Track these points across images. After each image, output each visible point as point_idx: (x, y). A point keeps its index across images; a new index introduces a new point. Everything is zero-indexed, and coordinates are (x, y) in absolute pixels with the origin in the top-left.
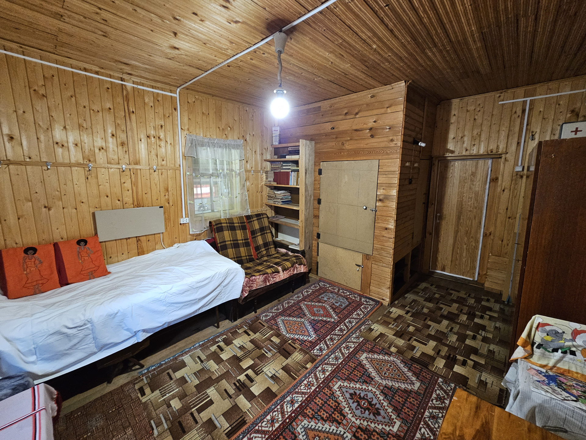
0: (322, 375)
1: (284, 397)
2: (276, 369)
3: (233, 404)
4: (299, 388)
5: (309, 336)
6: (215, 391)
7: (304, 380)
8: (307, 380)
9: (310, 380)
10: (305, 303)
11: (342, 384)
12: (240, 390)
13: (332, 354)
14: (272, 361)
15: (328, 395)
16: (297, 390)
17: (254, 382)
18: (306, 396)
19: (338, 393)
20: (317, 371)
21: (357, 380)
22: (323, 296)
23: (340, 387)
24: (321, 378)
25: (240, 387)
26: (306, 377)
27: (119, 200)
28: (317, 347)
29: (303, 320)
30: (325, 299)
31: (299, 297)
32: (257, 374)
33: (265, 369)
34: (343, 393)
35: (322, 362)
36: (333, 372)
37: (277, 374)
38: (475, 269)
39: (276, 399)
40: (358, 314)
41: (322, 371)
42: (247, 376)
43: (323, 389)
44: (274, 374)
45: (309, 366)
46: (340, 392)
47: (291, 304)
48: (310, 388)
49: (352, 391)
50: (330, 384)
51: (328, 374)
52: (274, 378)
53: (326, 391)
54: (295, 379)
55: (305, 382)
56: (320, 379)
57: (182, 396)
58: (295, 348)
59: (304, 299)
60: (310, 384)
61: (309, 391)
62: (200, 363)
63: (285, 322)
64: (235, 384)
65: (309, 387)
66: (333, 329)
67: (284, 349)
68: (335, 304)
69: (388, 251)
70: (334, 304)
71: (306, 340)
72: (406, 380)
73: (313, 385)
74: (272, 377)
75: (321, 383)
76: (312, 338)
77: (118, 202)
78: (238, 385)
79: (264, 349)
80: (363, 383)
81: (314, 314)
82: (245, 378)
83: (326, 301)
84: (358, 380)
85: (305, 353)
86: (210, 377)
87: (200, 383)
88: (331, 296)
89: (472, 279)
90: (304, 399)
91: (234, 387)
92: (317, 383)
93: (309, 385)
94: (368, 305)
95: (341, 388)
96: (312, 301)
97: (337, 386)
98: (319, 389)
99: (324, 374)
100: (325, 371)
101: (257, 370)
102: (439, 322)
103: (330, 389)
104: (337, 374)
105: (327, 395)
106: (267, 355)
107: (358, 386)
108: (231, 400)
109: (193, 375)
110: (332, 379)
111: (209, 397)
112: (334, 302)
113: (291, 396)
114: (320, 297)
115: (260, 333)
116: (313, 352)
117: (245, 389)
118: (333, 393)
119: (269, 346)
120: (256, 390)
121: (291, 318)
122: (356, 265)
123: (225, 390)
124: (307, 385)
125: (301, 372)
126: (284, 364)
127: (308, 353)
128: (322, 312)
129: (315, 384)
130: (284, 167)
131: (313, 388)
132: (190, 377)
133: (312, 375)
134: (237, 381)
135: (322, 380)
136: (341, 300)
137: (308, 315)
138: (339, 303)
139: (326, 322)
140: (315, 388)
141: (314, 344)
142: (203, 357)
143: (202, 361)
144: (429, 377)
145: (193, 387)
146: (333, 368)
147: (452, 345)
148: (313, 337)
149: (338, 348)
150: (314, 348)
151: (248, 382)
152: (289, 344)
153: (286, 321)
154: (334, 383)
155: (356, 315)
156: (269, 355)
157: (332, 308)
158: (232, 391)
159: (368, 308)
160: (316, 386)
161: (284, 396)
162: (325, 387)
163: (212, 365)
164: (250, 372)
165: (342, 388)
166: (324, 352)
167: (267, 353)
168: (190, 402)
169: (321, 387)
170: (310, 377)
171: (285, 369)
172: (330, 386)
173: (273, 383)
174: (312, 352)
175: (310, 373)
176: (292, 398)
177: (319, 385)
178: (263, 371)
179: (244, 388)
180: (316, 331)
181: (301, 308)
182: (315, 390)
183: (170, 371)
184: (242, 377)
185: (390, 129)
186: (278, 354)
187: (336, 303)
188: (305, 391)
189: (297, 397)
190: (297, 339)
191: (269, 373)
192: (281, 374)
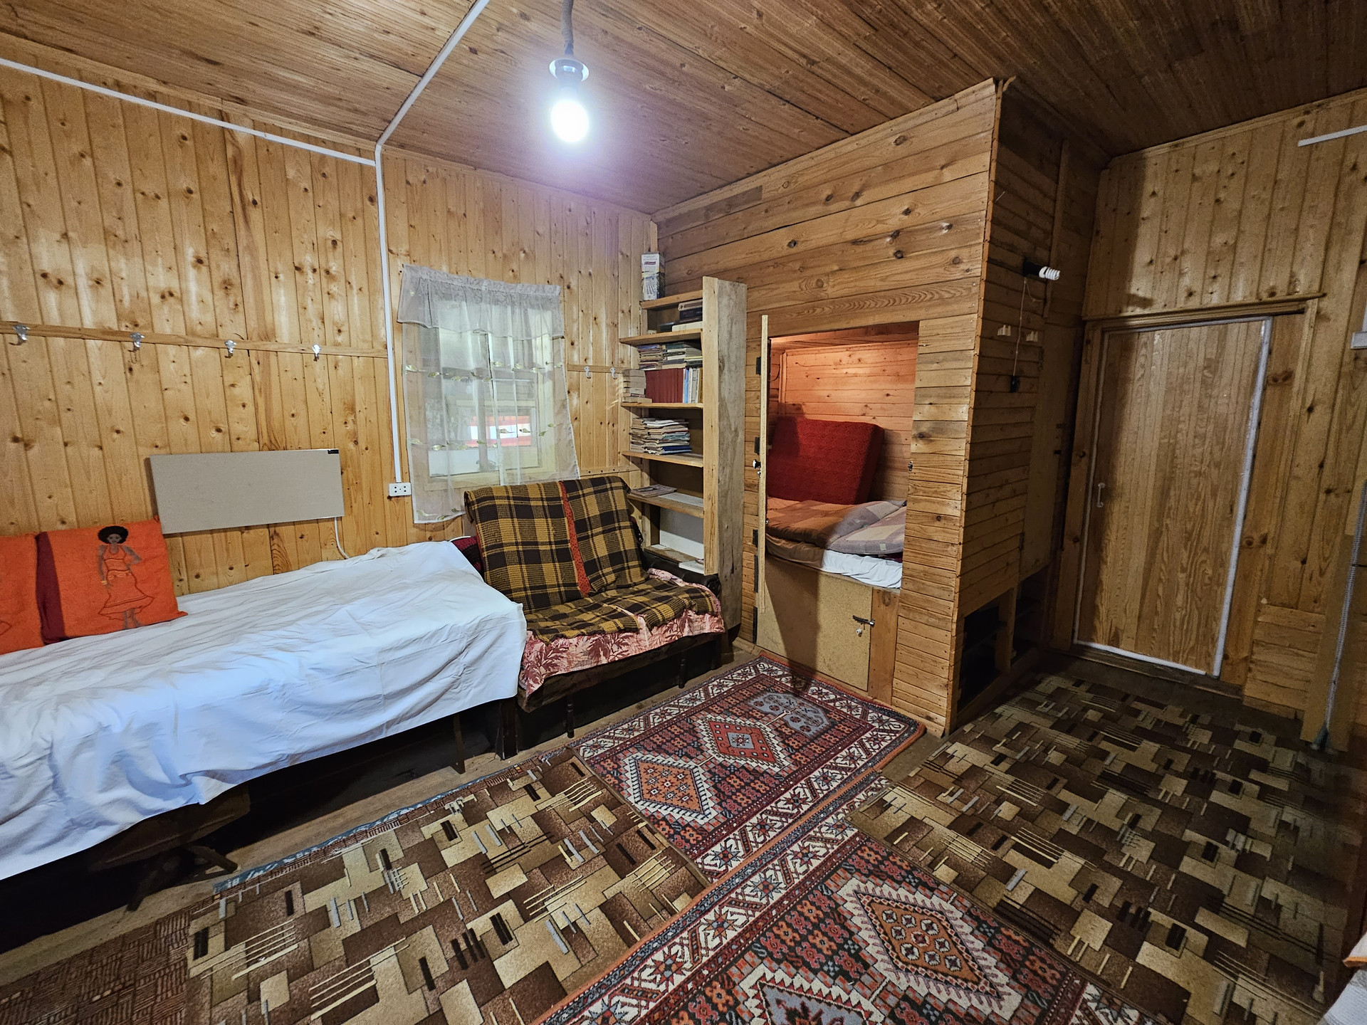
0: (714, 937)
1: (585, 1002)
2: (585, 907)
3: (434, 1008)
4: (636, 975)
5: (701, 811)
6: (394, 959)
7: (656, 949)
8: (666, 949)
9: (674, 951)
10: (709, 716)
11: (769, 976)
12: (464, 966)
13: (754, 874)
14: (580, 881)
15: (720, 1007)
16: (628, 981)
17: (513, 943)
18: (652, 1005)
19: (752, 1004)
20: (700, 924)
21: (817, 966)
22: (760, 699)
23: (761, 984)
24: (707, 949)
25: (468, 956)
26: (664, 940)
27: (219, 430)
28: (717, 848)
29: (692, 764)
30: (766, 708)
31: (694, 699)
32: (526, 918)
33: (552, 906)
34: (768, 1005)
35: (724, 897)
36: (749, 929)
37: (582, 924)
38: (1214, 641)
39: (556, 1008)
40: (852, 757)
41: (715, 925)
42: (497, 920)
43: (709, 984)
44: (574, 924)
45: (680, 904)
46: (757, 1002)
47: (669, 718)
48: (669, 979)
49: (794, 1003)
50: (734, 970)
51: (731, 934)
52: (572, 934)
53: (715, 992)
54: (629, 941)
55: (659, 956)
56: (704, 952)
57: (299, 970)
58: (653, 847)
59: (706, 707)
60: (672, 965)
61: (662, 988)
62: (382, 869)
63: (643, 766)
64: (455, 943)
65: (668, 974)
66: (773, 796)
67: (619, 846)
68: (791, 724)
69: (946, 580)
70: (786, 724)
71: (688, 825)
72: (975, 980)
73: (679, 971)
74: (565, 932)
75: (707, 965)
76: (706, 820)
77: (214, 434)
78: (463, 946)
79: (566, 841)
80: (834, 978)
81: (725, 750)
82: (490, 926)
83: (766, 714)
84: (822, 965)
85: (677, 862)
86: (395, 917)
87: (363, 930)
88: (784, 701)
89: (1202, 672)
90: (644, 1012)
91: (451, 954)
92: (694, 962)
93: (668, 968)
94: (884, 731)
95: (762, 986)
96: (727, 712)
97: (752, 979)
98: (696, 984)
99: (720, 936)
100: (726, 925)
101: (529, 903)
102: (1096, 796)
103: (730, 986)
104: (758, 940)
105: (715, 1007)
106: (568, 860)
107: (817, 985)
108: (430, 996)
109: (352, 903)
110: (742, 955)
111: (371, 978)
112: (787, 718)
113: (606, 998)
114: (752, 703)
115: (566, 794)
116: (702, 863)
117: (481, 962)
118: (737, 1003)
119: (581, 833)
120: (510, 969)
121: (660, 758)
122: (854, 617)
123: (423, 962)
124: (662, 968)
125: (653, 922)
126: (610, 894)
127: (684, 864)
128: (749, 745)
129: (688, 965)
130: (670, 358)
131: (679, 979)
132: (341, 909)
133: (685, 935)
134: (464, 936)
135: (711, 953)
136: (810, 714)
137: (710, 752)
138: (803, 720)
139: (756, 774)
140: (683, 978)
141: (708, 838)
142: (396, 854)
143: (388, 866)
144: (1053, 977)
145: (339, 942)
146: (752, 919)
147: (1135, 873)
148: (711, 817)
149: (776, 856)
150: (706, 850)
151: (493, 942)
152: (639, 832)
153: (646, 765)
154: (746, 969)
155: (845, 758)
156: (574, 861)
157: (781, 734)
158: (439, 967)
159: (883, 740)
160: (688, 974)
161: (586, 998)
162: (716, 978)
163: (413, 880)
164: (508, 910)
165: (765, 989)
166: (735, 864)
167: (570, 854)
168: (315, 991)
169: (704, 978)
170: (677, 940)
171: (611, 909)
172: (729, 978)
173: (565, 950)
174: (699, 860)
175: (679, 928)
176: (609, 1006)
177: (699, 971)
178: (546, 909)
179: (475, 960)
180: (721, 797)
181: (693, 731)
182: (682, 986)
183: (296, 888)
184: (481, 925)
185: (949, 227)
186: (601, 861)
187: (794, 720)
188: (652, 986)
189: (624, 1005)
190: (664, 819)
191: (562, 916)
192: (596, 924)
